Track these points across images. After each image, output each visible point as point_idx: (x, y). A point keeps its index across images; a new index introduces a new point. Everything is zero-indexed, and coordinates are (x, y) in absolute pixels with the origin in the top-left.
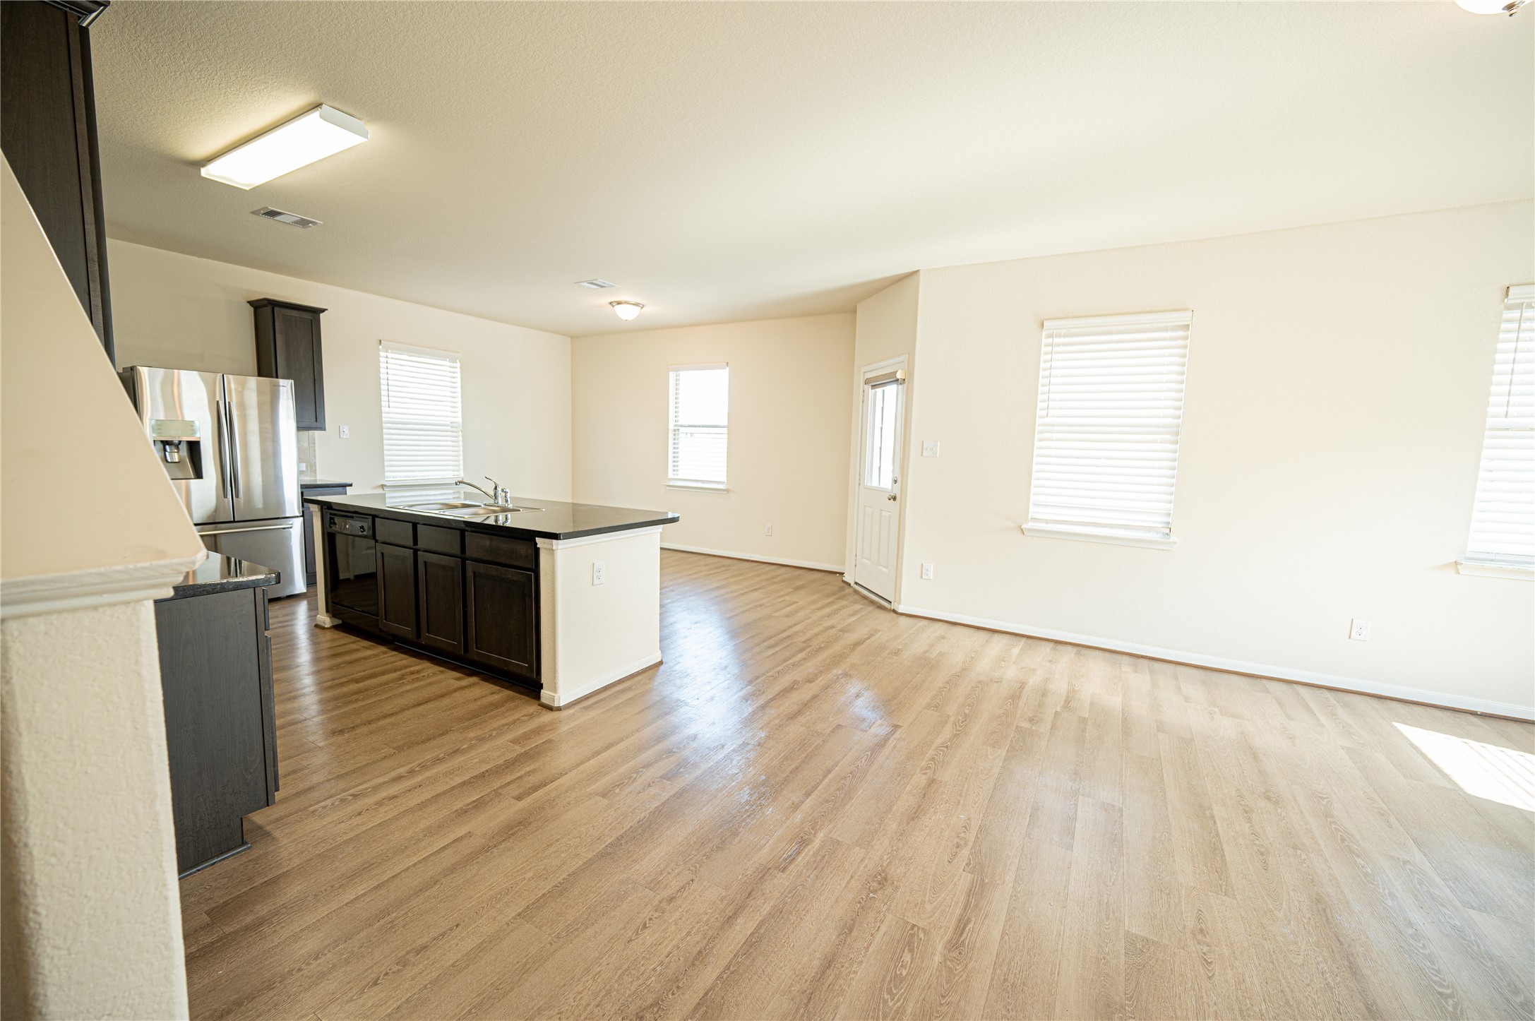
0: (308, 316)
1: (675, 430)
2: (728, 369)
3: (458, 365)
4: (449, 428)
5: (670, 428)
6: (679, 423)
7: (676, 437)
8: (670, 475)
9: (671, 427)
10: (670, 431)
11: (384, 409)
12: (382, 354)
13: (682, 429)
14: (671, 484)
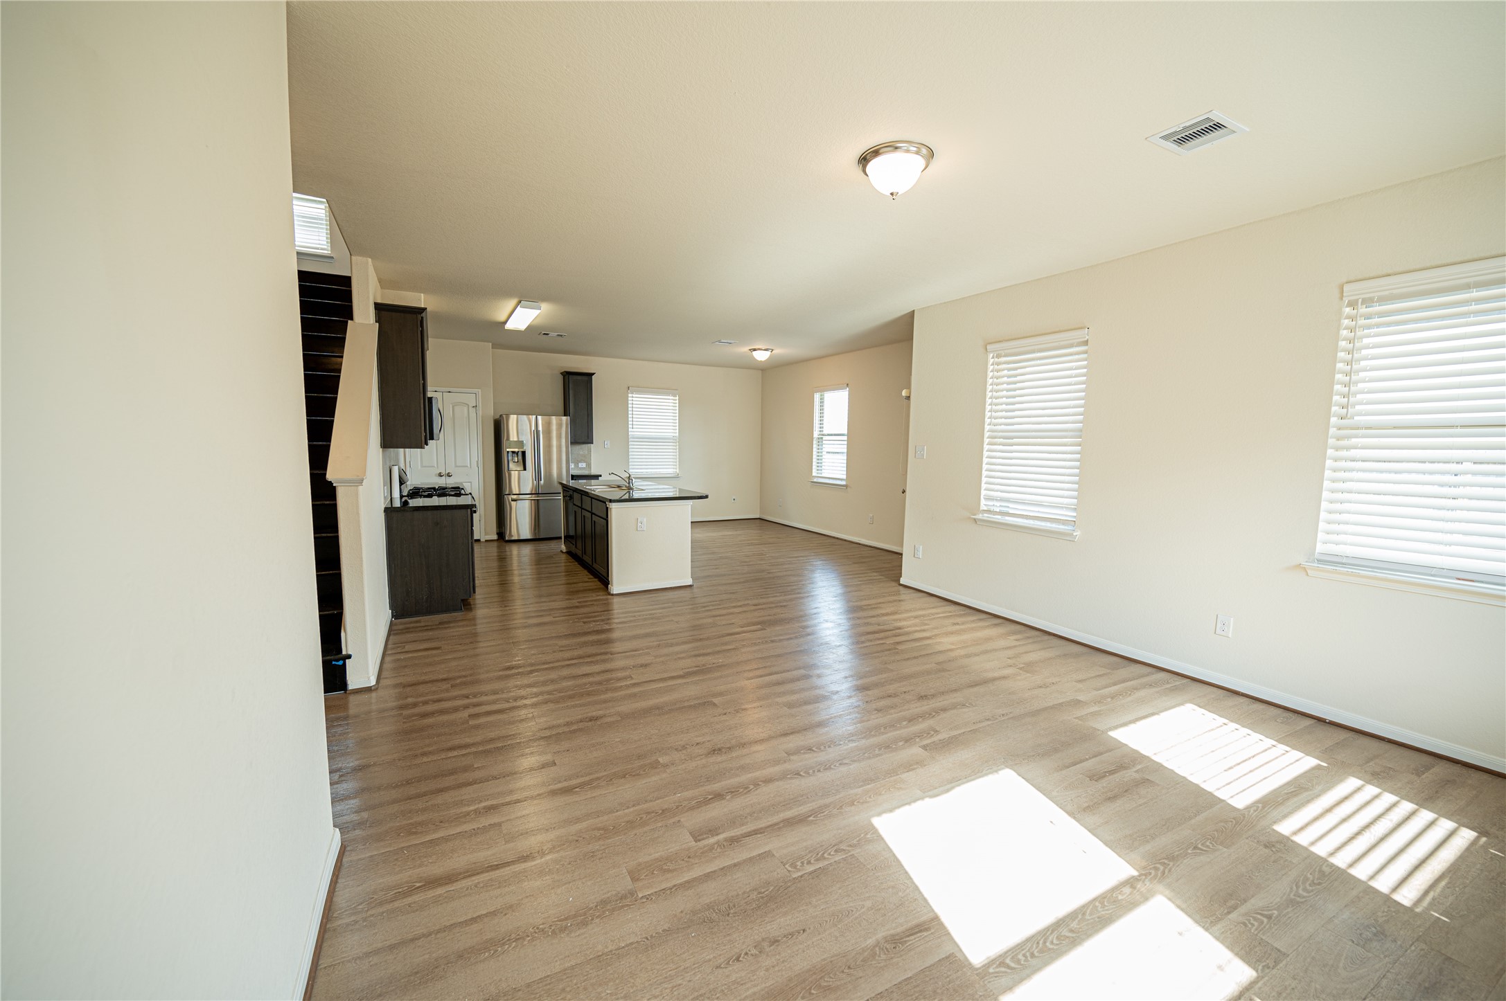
0: (585, 378)
1: (819, 438)
2: (848, 389)
3: (677, 398)
4: (672, 441)
5: (814, 436)
6: (825, 432)
7: (820, 443)
8: (814, 474)
9: (816, 435)
10: (814, 440)
11: (630, 430)
12: (630, 395)
13: (825, 438)
14: (815, 480)
